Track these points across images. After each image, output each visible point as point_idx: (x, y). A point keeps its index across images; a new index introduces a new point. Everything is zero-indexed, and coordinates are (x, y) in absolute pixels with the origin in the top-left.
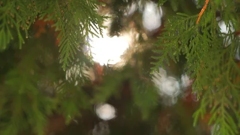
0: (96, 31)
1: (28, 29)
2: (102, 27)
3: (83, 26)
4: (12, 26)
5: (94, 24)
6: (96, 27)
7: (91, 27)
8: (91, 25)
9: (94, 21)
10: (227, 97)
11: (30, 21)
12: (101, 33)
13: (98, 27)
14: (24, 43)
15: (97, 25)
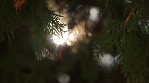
0: (59, 34)
1: (14, 32)
2: (63, 31)
3: (50, 30)
4: (4, 31)
5: (57, 29)
6: (59, 31)
7: (55, 31)
8: (55, 30)
9: (57, 27)
10: (145, 77)
11: (15, 27)
12: (62, 35)
13: (60, 31)
14: (11, 42)
15: (59, 30)
